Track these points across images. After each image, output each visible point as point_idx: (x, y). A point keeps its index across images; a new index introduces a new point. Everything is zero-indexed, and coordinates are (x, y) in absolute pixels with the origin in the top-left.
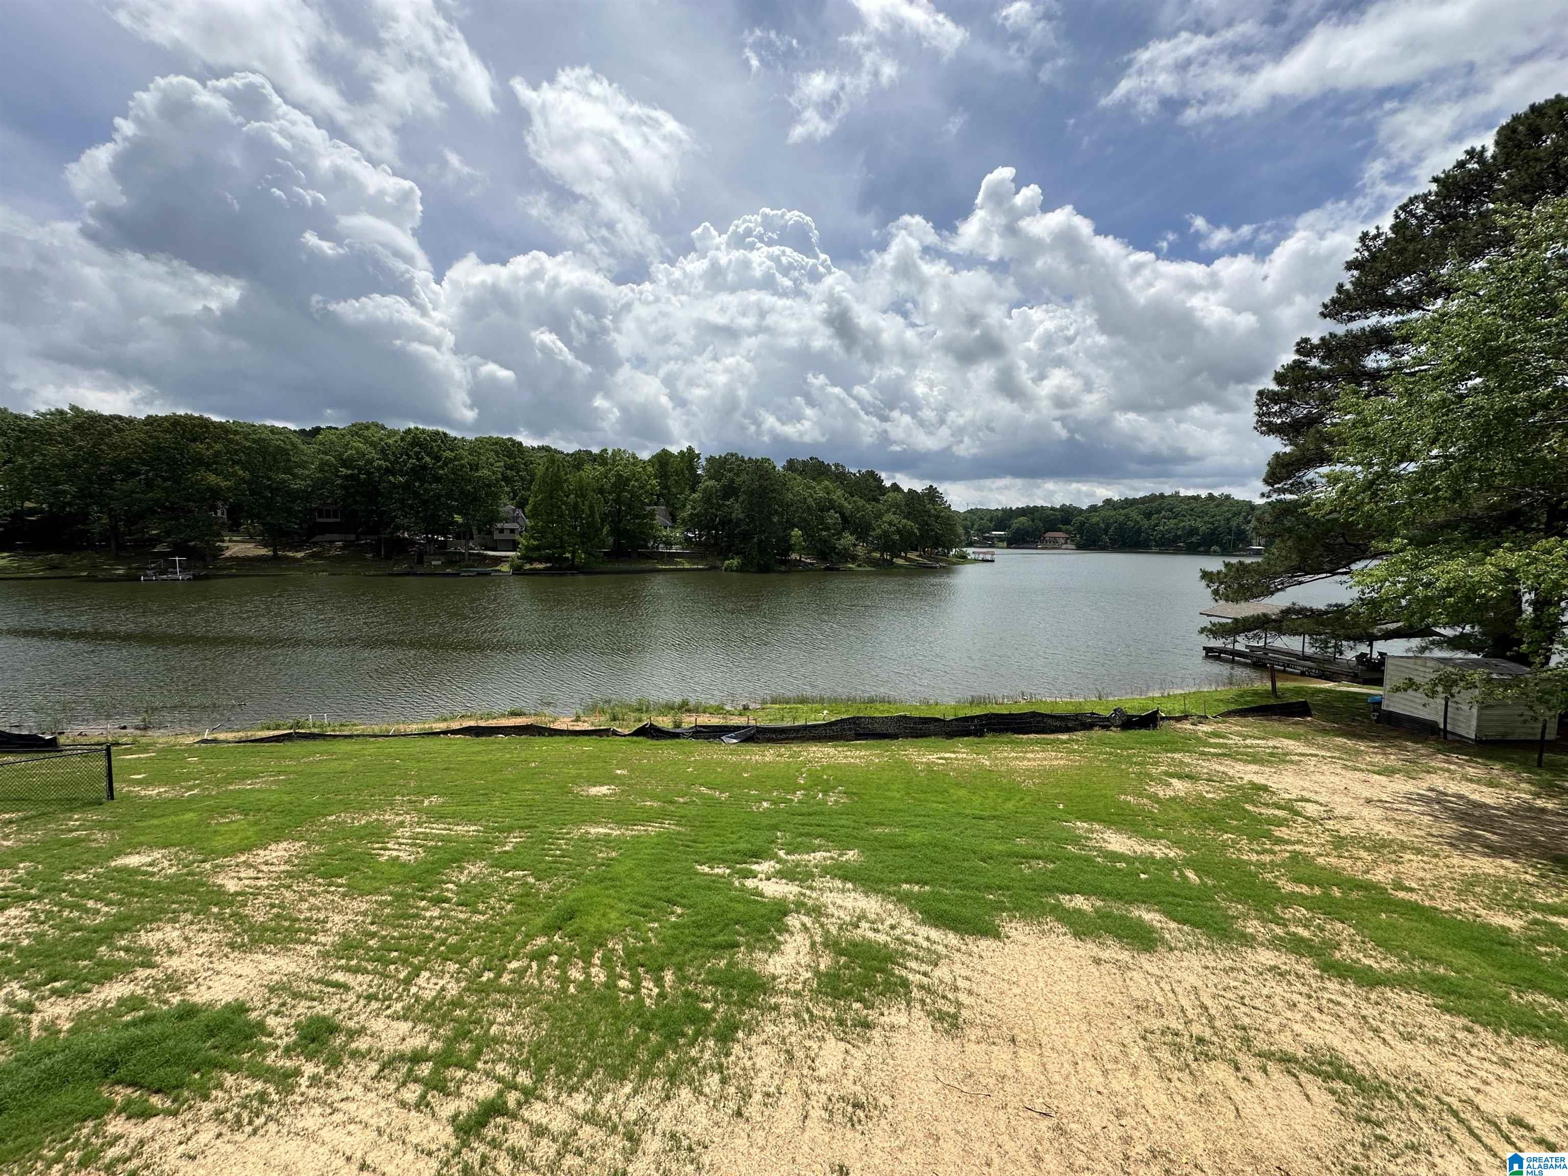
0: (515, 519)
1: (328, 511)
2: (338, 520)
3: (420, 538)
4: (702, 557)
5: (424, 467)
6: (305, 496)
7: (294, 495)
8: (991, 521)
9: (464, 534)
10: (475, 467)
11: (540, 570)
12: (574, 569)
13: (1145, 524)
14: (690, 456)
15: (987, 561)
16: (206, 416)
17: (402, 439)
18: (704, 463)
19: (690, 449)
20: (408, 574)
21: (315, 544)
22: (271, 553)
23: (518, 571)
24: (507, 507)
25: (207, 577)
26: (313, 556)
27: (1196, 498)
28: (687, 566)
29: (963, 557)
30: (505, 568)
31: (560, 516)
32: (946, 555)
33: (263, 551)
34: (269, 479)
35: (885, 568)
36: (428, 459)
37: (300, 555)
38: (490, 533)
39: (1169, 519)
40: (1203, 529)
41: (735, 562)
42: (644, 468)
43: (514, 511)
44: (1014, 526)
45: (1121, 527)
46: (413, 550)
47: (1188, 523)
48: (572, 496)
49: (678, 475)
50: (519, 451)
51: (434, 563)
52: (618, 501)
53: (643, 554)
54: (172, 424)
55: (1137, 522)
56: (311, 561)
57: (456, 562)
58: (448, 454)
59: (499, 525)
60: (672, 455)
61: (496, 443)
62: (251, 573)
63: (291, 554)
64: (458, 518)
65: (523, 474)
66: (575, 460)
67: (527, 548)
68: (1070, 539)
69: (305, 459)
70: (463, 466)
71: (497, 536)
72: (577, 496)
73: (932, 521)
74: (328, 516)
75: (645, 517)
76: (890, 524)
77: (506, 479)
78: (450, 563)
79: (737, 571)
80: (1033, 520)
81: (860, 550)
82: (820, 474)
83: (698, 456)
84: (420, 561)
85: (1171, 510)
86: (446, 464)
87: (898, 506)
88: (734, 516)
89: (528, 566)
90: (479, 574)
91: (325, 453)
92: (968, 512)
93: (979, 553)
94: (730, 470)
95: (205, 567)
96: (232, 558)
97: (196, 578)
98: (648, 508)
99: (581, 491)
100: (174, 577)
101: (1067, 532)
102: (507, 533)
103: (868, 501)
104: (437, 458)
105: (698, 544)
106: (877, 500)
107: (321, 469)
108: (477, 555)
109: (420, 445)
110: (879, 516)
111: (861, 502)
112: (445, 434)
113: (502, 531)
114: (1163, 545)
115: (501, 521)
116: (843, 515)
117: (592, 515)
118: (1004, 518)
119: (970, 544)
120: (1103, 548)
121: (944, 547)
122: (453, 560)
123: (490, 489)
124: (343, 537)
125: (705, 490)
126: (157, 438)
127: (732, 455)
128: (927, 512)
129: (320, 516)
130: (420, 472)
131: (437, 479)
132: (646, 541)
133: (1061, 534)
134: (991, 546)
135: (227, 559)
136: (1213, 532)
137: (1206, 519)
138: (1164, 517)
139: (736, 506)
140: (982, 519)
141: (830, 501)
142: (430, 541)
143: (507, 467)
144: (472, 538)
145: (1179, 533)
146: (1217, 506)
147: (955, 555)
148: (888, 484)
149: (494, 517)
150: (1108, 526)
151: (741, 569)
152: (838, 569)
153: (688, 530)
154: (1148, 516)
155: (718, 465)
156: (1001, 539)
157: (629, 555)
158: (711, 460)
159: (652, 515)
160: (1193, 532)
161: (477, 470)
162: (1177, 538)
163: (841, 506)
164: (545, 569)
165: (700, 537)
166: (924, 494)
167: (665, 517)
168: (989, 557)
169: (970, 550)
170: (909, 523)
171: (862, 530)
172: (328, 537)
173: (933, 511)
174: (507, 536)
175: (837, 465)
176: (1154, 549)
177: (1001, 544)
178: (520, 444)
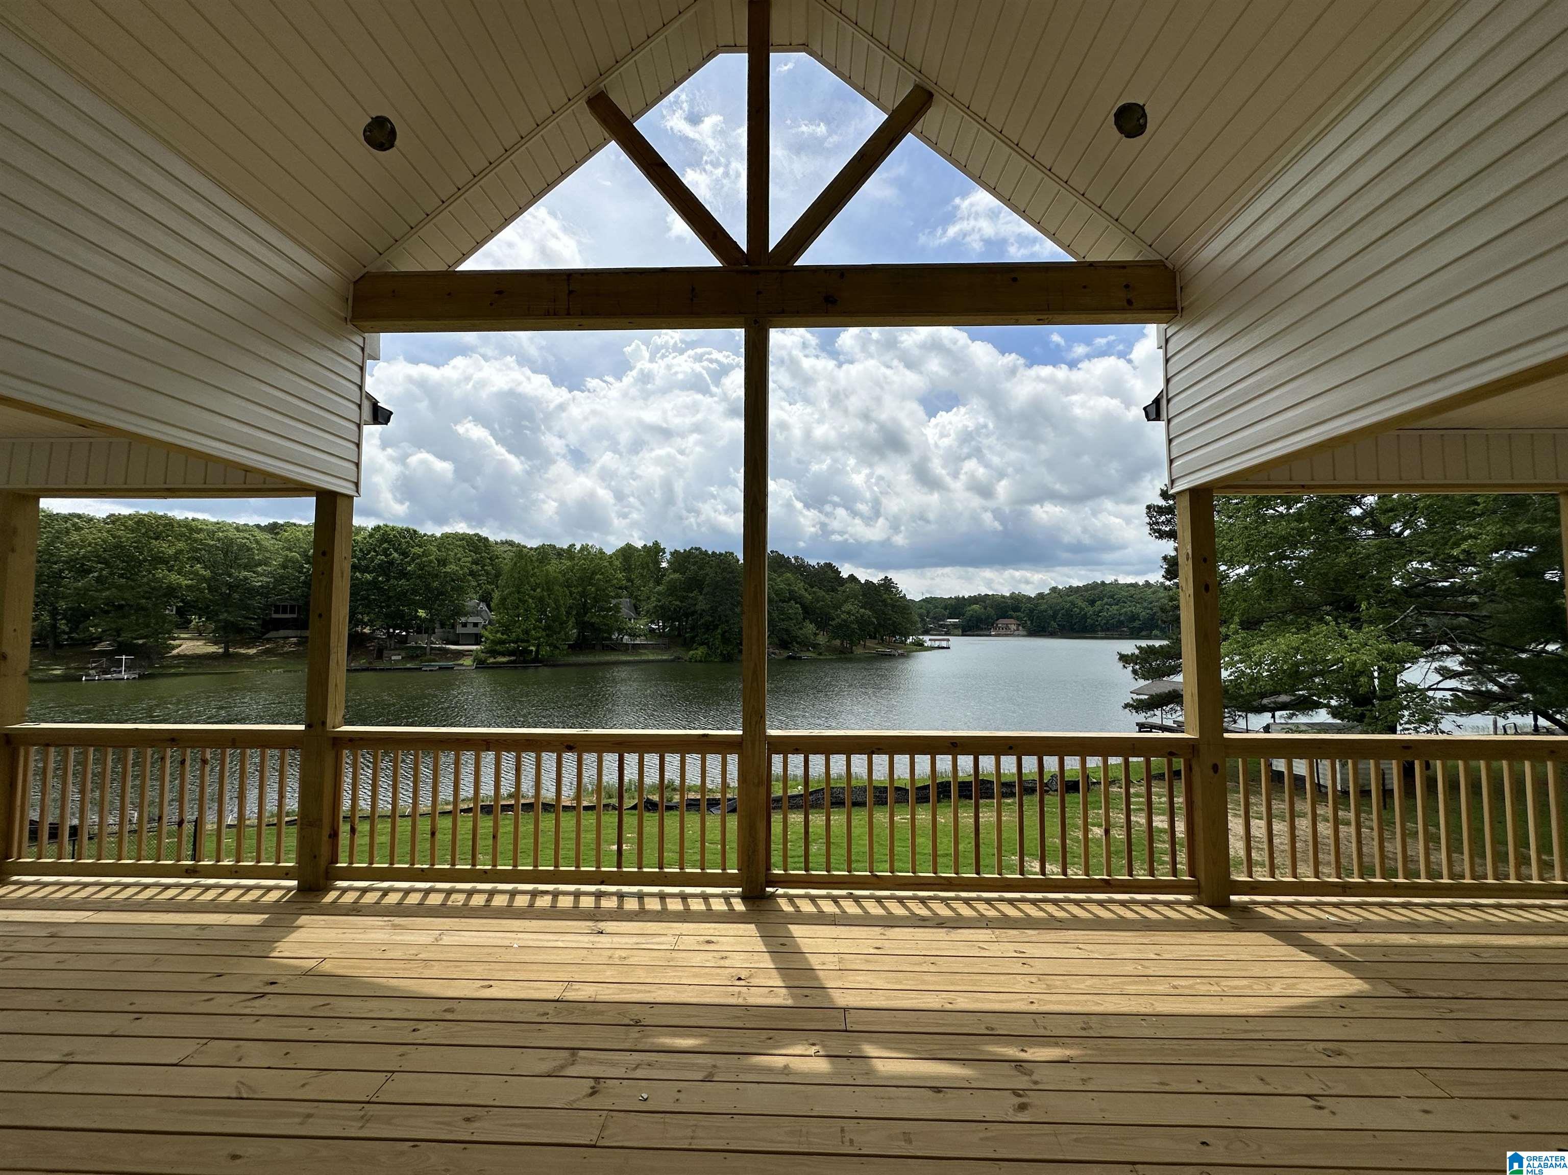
0: (478, 613)
1: (285, 607)
2: (295, 616)
3: (381, 634)
4: (667, 648)
5: (391, 563)
6: (264, 591)
7: (252, 592)
8: (946, 609)
9: (424, 628)
10: (443, 562)
11: (503, 663)
12: (538, 661)
13: (1090, 610)
14: (655, 551)
15: (943, 648)
16: (170, 514)
17: (371, 536)
18: (669, 557)
19: (656, 544)
20: (367, 670)
21: (269, 640)
22: (221, 650)
23: (481, 664)
24: (472, 601)
25: (151, 676)
26: (266, 652)
27: (1135, 586)
28: (651, 657)
29: (920, 645)
30: (468, 662)
31: (526, 610)
32: (904, 642)
33: (212, 649)
34: (230, 576)
35: (844, 655)
36: (396, 555)
37: (252, 651)
38: (453, 626)
39: (1111, 605)
40: (1143, 614)
41: (700, 652)
42: (611, 563)
43: (478, 604)
44: (968, 614)
45: (1069, 614)
46: (371, 645)
47: (1129, 608)
48: (539, 590)
49: (643, 568)
50: (485, 546)
51: (393, 658)
52: (583, 594)
53: (607, 646)
54: (136, 523)
55: (1082, 609)
56: (264, 658)
57: (417, 656)
58: (417, 550)
59: (463, 620)
60: (636, 549)
61: (463, 539)
62: (200, 671)
63: (242, 651)
64: (422, 613)
65: (489, 568)
66: (539, 554)
67: (493, 641)
68: (1021, 624)
69: (268, 555)
70: (431, 562)
71: (460, 630)
72: (543, 590)
73: (889, 610)
74: (284, 612)
75: (610, 609)
76: (848, 613)
77: (472, 573)
78: (412, 658)
79: (701, 661)
80: (985, 609)
81: (822, 639)
82: (780, 567)
83: (663, 551)
84: (380, 656)
85: (1112, 597)
86: (413, 560)
87: (855, 597)
88: (698, 607)
89: (492, 660)
90: (440, 668)
91: (290, 550)
92: (923, 600)
93: (935, 640)
94: (695, 564)
95: (151, 666)
96: (179, 656)
97: (141, 677)
98: (614, 602)
99: (549, 585)
100: (119, 676)
101: (1017, 618)
102: (470, 626)
103: (827, 591)
104: (405, 554)
105: (661, 635)
106: (834, 590)
107: (284, 566)
108: (439, 649)
109: (389, 542)
110: (837, 607)
111: (822, 593)
112: (415, 531)
113: (464, 625)
114: (1108, 630)
115: (465, 615)
116: (804, 607)
117: (558, 608)
118: (957, 606)
119: (926, 632)
120: (1052, 635)
121: (901, 634)
122: (416, 654)
123: (457, 585)
124: (299, 633)
125: (669, 582)
126: (120, 537)
127: (696, 549)
128: (884, 601)
129: (276, 612)
130: (386, 568)
131: (403, 574)
132: (610, 633)
133: (1012, 621)
134: (947, 634)
135: (174, 657)
136: (1152, 617)
137: (1145, 604)
138: (1107, 604)
139: (701, 598)
140: (936, 607)
141: (790, 591)
142: (390, 636)
143: (475, 562)
144: (434, 633)
145: (1122, 618)
146: (1154, 593)
147: (912, 643)
148: (845, 575)
149: (459, 612)
150: (1055, 613)
151: (705, 660)
152: (800, 658)
153: (652, 622)
154: (1092, 603)
155: (683, 559)
156: (955, 626)
157: (593, 647)
158: (675, 554)
159: (617, 608)
160: (1133, 617)
161: (445, 565)
162: (1121, 623)
163: (801, 597)
164: (508, 662)
165: (664, 629)
166: (880, 585)
167: (630, 609)
168: (944, 644)
169: (926, 638)
170: (867, 612)
171: (822, 621)
172: (282, 633)
173: (889, 601)
174: (470, 630)
175: (796, 558)
176: (1100, 634)
177: (956, 632)
178: (486, 539)
